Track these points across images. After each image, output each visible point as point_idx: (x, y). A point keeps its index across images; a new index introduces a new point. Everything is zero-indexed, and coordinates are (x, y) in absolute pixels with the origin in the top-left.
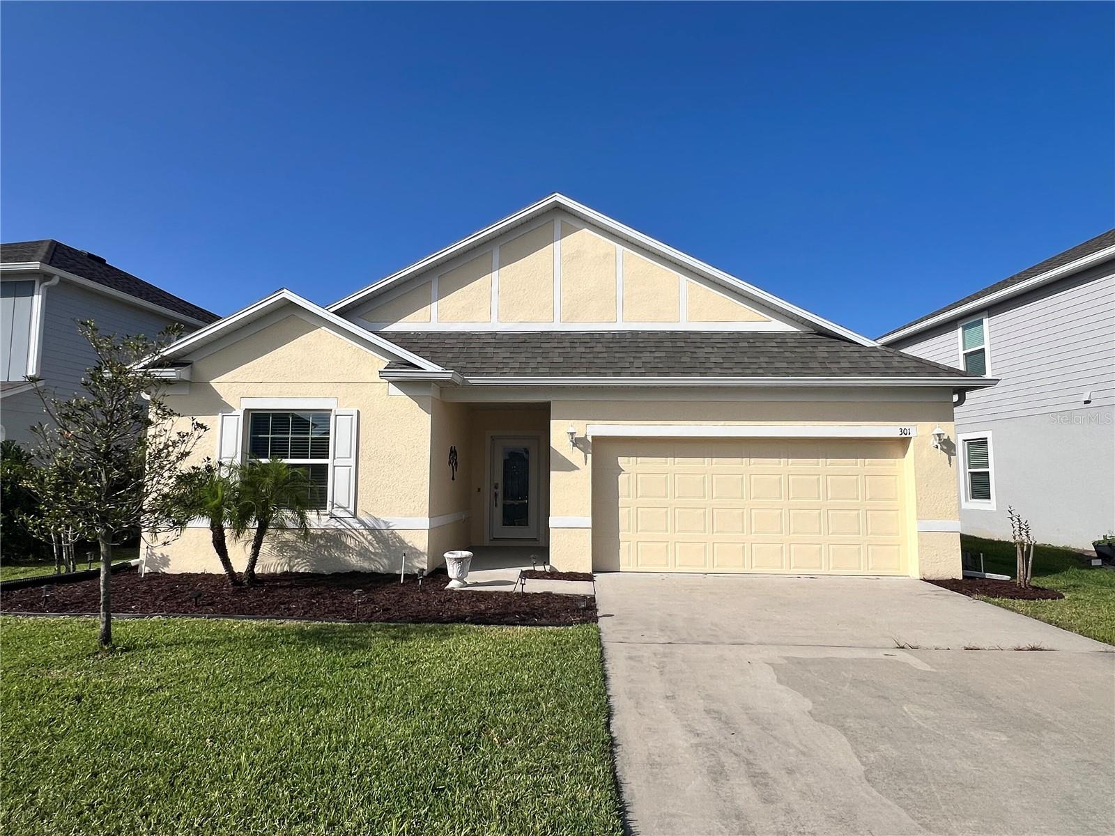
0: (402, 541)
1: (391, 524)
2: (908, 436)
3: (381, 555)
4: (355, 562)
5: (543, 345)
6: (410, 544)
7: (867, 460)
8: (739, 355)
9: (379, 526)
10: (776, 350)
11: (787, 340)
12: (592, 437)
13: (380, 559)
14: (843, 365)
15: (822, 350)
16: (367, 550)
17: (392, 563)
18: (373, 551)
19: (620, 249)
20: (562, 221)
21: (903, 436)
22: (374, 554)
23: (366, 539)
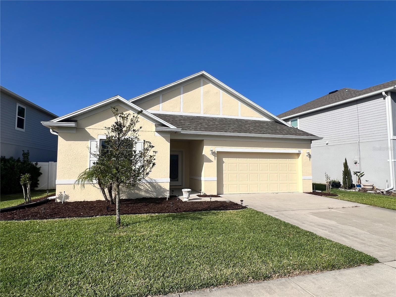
0: (161, 187)
1: (156, 181)
2: (300, 153)
3: (153, 191)
4: (143, 194)
5: (199, 121)
6: (163, 187)
7: (289, 159)
8: (257, 127)
9: (152, 181)
10: (267, 126)
11: (269, 124)
12: (217, 151)
13: (153, 193)
14: (285, 132)
15: (278, 127)
16: (148, 190)
17: (157, 194)
18: (150, 190)
19: (221, 91)
20: (203, 80)
21: (299, 152)
22: (151, 191)
23: (148, 186)
